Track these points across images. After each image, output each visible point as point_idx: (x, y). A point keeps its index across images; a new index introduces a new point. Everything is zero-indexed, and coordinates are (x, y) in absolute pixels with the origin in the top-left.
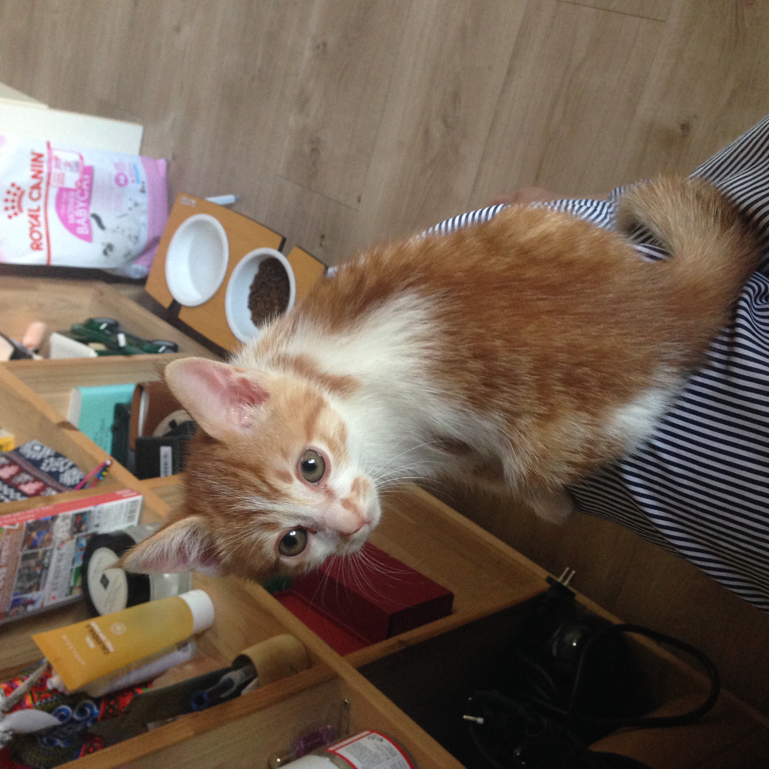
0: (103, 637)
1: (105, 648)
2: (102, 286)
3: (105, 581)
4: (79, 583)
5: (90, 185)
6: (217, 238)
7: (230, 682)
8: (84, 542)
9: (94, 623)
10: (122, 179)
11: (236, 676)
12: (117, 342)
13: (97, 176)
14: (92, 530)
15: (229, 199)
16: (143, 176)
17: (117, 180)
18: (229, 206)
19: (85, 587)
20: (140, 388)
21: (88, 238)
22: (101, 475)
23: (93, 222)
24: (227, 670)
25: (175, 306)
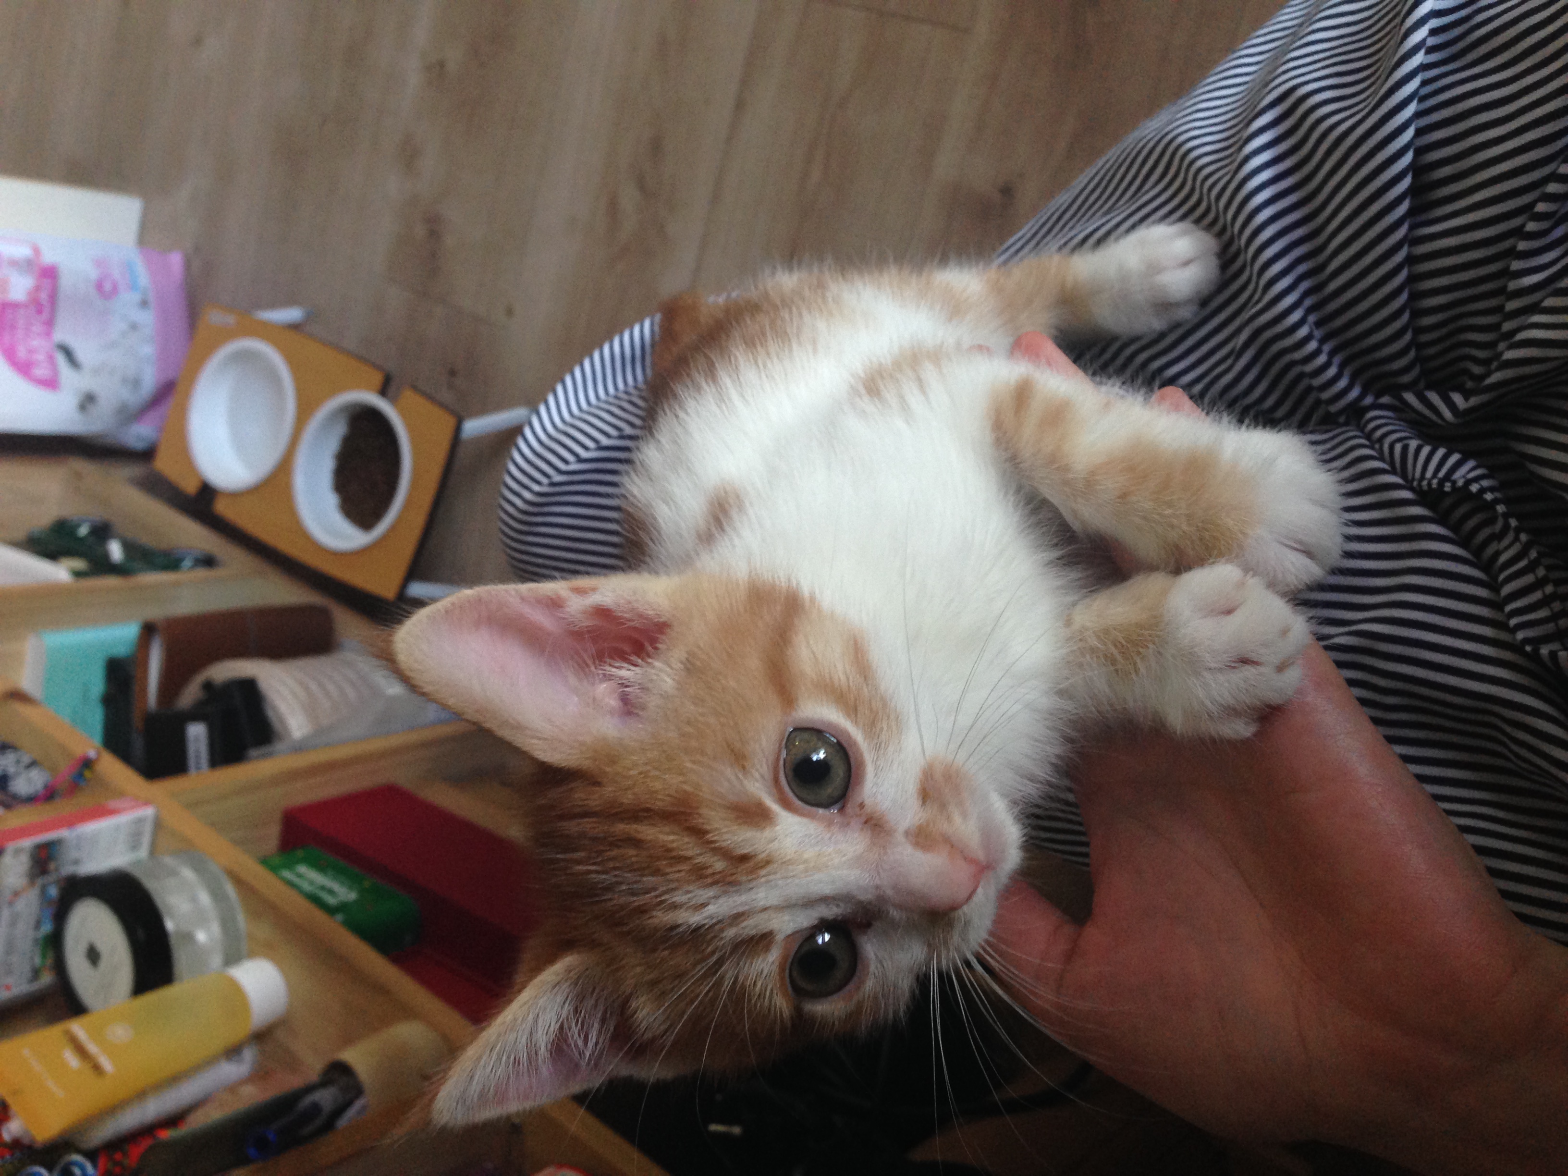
0: (92, 1048)
1: (97, 1068)
2: (79, 465)
3: (93, 955)
4: (49, 961)
5: (53, 297)
6: (274, 379)
7: (316, 1108)
8: (54, 892)
9: (77, 1027)
10: (108, 287)
11: (325, 1097)
12: (106, 556)
13: (66, 281)
14: (68, 870)
15: (292, 314)
16: (144, 279)
17: (99, 286)
18: (295, 327)
19: (60, 967)
20: (149, 630)
21: (51, 383)
22: (81, 775)
23: (61, 359)
24: (309, 1089)
25: (207, 492)
